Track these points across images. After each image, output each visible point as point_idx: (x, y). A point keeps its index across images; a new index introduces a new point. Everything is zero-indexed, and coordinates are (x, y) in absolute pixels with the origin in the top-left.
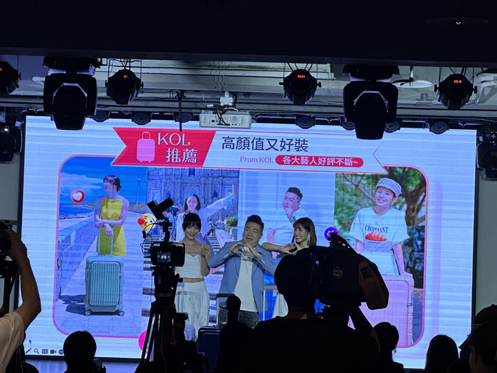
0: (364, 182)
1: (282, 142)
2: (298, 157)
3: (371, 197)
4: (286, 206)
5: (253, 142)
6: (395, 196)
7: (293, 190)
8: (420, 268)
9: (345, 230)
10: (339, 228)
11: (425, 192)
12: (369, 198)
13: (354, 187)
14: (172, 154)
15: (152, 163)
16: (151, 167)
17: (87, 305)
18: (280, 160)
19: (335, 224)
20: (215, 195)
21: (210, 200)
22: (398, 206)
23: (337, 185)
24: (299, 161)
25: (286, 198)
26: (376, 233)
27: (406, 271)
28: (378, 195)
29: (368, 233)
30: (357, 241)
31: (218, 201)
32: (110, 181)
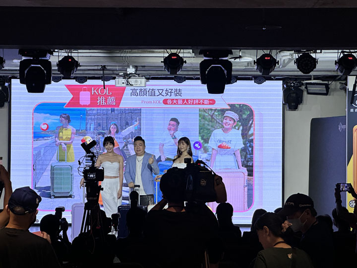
0: (216, 113)
1: (166, 91)
2: (176, 100)
3: (220, 122)
4: (169, 129)
5: (149, 91)
6: (235, 121)
7: (174, 120)
8: (251, 164)
9: (205, 143)
10: (202, 141)
11: (253, 119)
12: (219, 123)
13: (210, 117)
14: (101, 100)
15: (89, 106)
16: (88, 108)
17: (52, 192)
18: (165, 102)
19: (200, 139)
20: (127, 124)
21: (124, 127)
22: (237, 128)
23: (200, 115)
24: (177, 102)
25: (170, 125)
26: (224, 144)
27: (243, 166)
28: (224, 121)
29: (219, 144)
30: (213, 149)
31: (129, 127)
32: (64, 117)
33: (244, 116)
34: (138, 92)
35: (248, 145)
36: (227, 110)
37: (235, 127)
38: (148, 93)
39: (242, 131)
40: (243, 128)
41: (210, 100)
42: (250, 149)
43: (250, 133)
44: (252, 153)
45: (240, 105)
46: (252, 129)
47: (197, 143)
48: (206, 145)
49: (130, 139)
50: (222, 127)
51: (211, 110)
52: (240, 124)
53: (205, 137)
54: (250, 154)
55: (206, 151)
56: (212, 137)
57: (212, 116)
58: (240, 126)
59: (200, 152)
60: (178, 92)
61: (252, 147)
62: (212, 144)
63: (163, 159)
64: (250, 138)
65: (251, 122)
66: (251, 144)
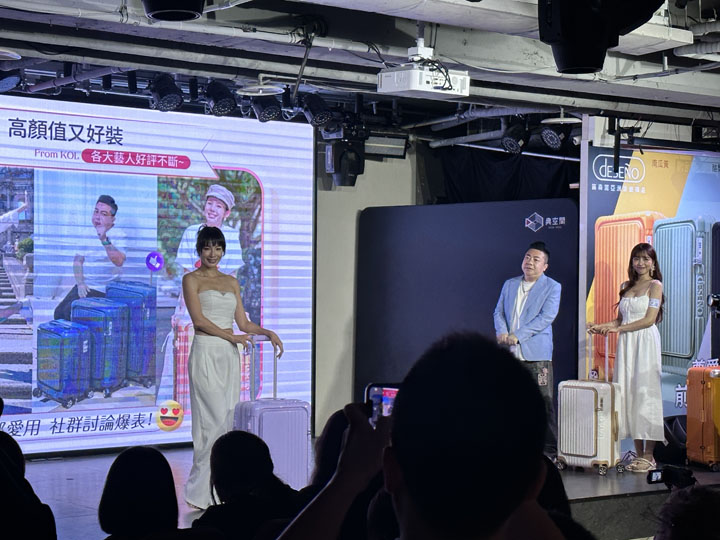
1: (89, 129)
2: (112, 153)
4: (97, 224)
5: (51, 128)
6: (227, 209)
7: (107, 200)
9: (170, 256)
10: (163, 253)
11: (261, 203)
24: (112, 158)
25: (97, 211)
30: (185, 270)
31: (6, 215)
34: (26, 126)
40: (242, 226)
41: (180, 158)
43: (256, 235)
44: (259, 281)
46: (259, 227)
47: (153, 255)
51: (182, 180)
52: (237, 214)
53: (169, 243)
54: (255, 283)
55: (171, 273)
56: (184, 243)
57: (183, 195)
58: (237, 220)
59: (159, 277)
60: (115, 135)
61: (259, 267)
62: (182, 259)
63: (82, 293)
64: (256, 247)
65: (257, 212)
66: (258, 258)
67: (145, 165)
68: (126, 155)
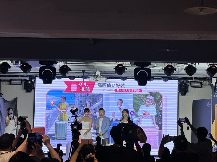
0: (142, 97)
1: (116, 85)
2: (122, 89)
4: (118, 105)
6: (152, 101)
7: (120, 100)
8: (161, 124)
9: (137, 112)
10: (135, 111)
11: (162, 100)
12: (144, 102)
13: (139, 98)
14: (82, 89)
15: (76, 92)
16: (75, 93)
17: (55, 137)
18: (116, 90)
19: (133, 110)
20: (96, 102)
21: (94, 103)
22: (153, 104)
23: (134, 98)
24: (122, 91)
25: (118, 102)
26: (147, 112)
27: (156, 124)
28: (147, 101)
29: (144, 112)
30: (141, 115)
31: (97, 104)
32: (63, 98)
33: (157, 98)
34: (102, 85)
35: (159, 113)
36: (148, 95)
37: (152, 104)
38: (107, 86)
39: (156, 106)
40: (156, 104)
41: (139, 90)
42: (160, 116)
43: (160, 107)
44: (161, 118)
45: (155, 92)
46: (161, 105)
47: (132, 112)
48: (137, 113)
49: (97, 109)
50: (146, 104)
51: (140, 95)
52: (155, 102)
53: (136, 109)
54: (160, 118)
55: (137, 116)
56: (140, 109)
57: (140, 98)
58: (155, 103)
59: (134, 117)
60: (123, 86)
61: (161, 115)
62: (140, 113)
63: (114, 120)
64: (160, 110)
65: (161, 101)
66: (161, 113)
67: (130, 92)
68: (125, 90)
